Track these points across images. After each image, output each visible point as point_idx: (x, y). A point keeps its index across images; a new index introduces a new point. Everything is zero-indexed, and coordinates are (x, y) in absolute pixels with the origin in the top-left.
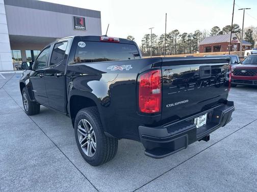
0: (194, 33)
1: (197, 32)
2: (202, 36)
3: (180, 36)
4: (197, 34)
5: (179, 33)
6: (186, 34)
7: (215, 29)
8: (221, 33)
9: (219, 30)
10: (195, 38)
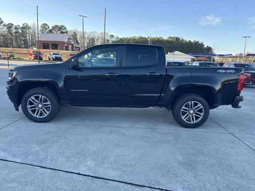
0: (21, 26)
1: (25, 26)
2: (31, 31)
3: (5, 25)
4: (25, 27)
5: (2, 22)
6: (12, 24)
7: (45, 26)
8: (51, 31)
9: (49, 27)
10: (23, 32)
